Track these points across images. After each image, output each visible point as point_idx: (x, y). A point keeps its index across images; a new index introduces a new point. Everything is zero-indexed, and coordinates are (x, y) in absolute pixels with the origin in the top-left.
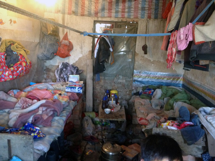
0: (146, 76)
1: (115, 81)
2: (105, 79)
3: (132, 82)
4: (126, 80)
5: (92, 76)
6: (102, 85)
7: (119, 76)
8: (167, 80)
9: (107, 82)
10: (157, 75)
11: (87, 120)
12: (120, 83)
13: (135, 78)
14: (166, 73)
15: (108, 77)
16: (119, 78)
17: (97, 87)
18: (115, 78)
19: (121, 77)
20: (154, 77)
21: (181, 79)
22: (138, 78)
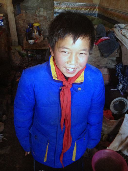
0: (66, 8)
1: (36, 14)
2: (26, 13)
3: (53, 15)
4: (47, 13)
5: (13, 9)
6: (24, 19)
7: (40, 9)
8: (85, 10)
9: (29, 15)
10: (75, 6)
11: (14, 53)
12: (42, 15)
13: (55, 10)
14: (84, 4)
15: (29, 11)
16: (40, 11)
17: (20, 22)
18: (36, 11)
19: (42, 9)
20: (73, 8)
21: (97, 8)
22: (58, 10)
